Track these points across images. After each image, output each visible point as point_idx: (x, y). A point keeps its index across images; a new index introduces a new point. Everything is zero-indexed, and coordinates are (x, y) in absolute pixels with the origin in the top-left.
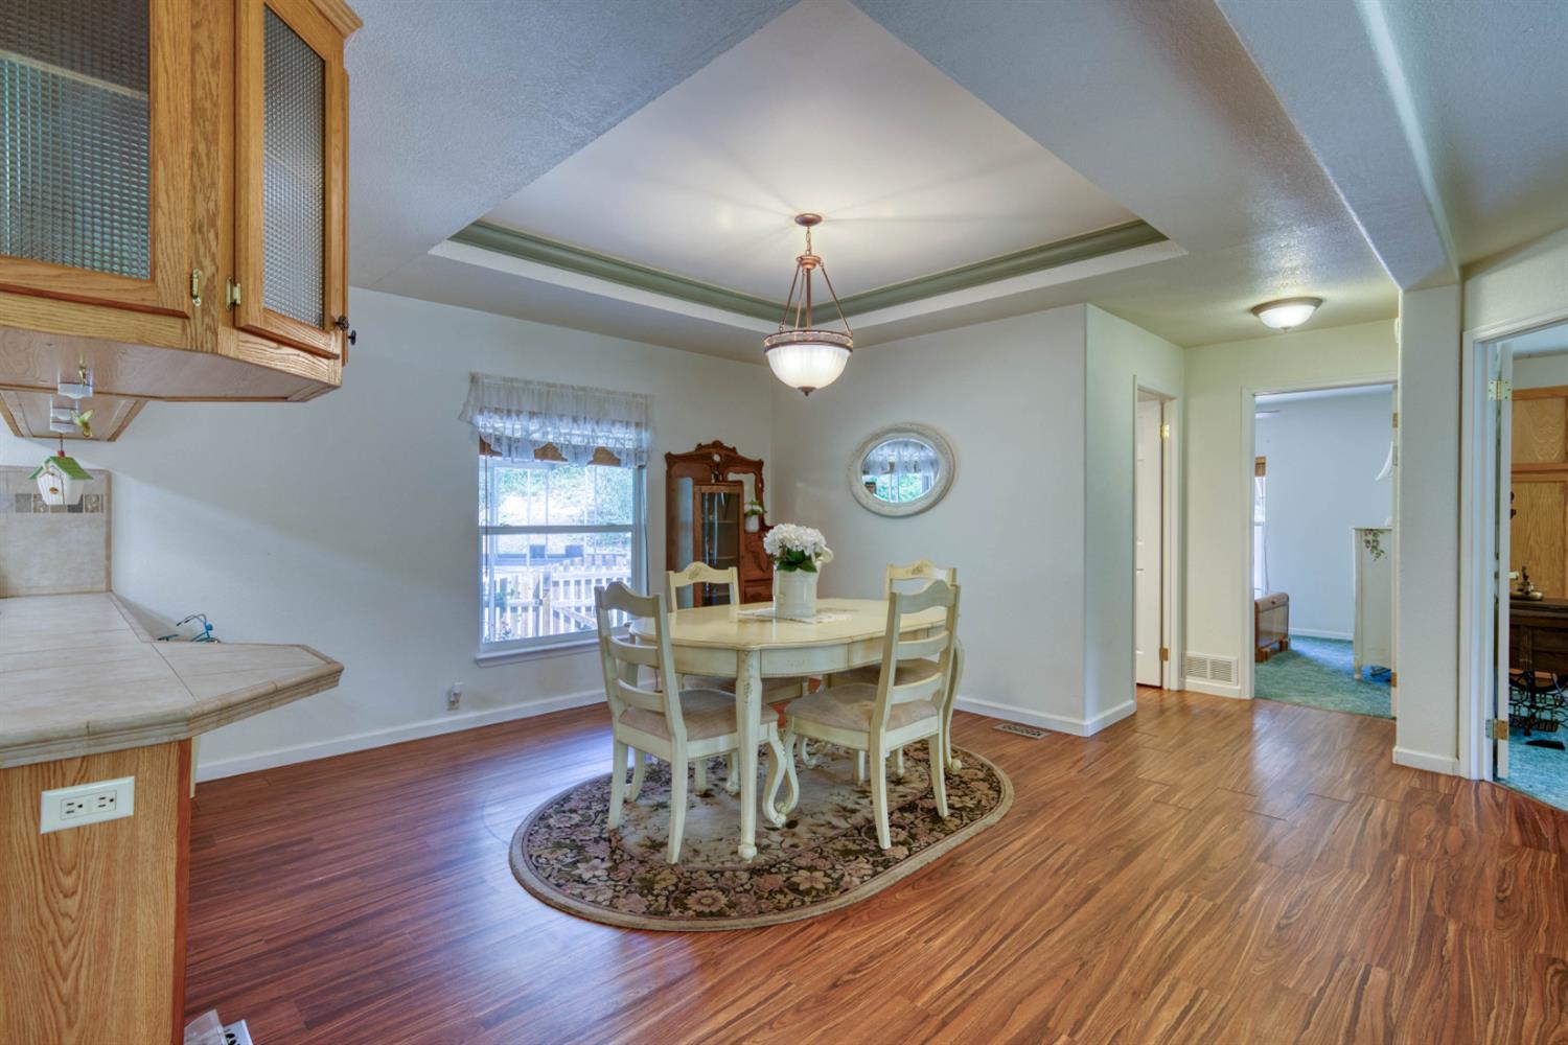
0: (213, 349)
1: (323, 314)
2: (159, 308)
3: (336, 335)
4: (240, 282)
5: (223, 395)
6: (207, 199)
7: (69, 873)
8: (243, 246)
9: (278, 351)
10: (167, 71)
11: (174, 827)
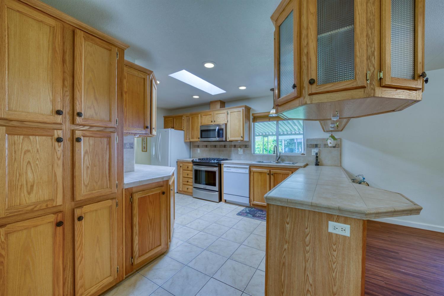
0: (374, 96)
1: (414, 74)
2: (357, 87)
3: (420, 80)
4: (383, 70)
5: (372, 113)
6: (371, 47)
7: (334, 245)
8: (384, 58)
9: (396, 92)
10: (359, 14)
11: (361, 245)
